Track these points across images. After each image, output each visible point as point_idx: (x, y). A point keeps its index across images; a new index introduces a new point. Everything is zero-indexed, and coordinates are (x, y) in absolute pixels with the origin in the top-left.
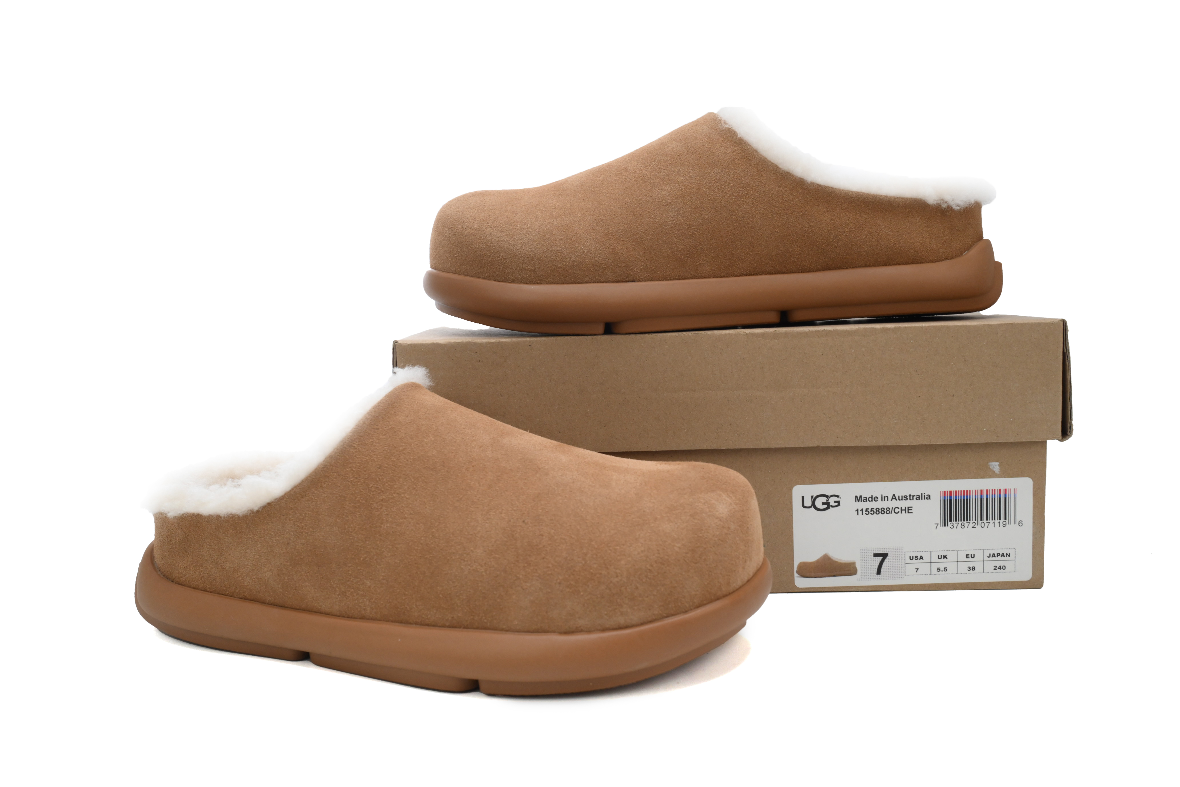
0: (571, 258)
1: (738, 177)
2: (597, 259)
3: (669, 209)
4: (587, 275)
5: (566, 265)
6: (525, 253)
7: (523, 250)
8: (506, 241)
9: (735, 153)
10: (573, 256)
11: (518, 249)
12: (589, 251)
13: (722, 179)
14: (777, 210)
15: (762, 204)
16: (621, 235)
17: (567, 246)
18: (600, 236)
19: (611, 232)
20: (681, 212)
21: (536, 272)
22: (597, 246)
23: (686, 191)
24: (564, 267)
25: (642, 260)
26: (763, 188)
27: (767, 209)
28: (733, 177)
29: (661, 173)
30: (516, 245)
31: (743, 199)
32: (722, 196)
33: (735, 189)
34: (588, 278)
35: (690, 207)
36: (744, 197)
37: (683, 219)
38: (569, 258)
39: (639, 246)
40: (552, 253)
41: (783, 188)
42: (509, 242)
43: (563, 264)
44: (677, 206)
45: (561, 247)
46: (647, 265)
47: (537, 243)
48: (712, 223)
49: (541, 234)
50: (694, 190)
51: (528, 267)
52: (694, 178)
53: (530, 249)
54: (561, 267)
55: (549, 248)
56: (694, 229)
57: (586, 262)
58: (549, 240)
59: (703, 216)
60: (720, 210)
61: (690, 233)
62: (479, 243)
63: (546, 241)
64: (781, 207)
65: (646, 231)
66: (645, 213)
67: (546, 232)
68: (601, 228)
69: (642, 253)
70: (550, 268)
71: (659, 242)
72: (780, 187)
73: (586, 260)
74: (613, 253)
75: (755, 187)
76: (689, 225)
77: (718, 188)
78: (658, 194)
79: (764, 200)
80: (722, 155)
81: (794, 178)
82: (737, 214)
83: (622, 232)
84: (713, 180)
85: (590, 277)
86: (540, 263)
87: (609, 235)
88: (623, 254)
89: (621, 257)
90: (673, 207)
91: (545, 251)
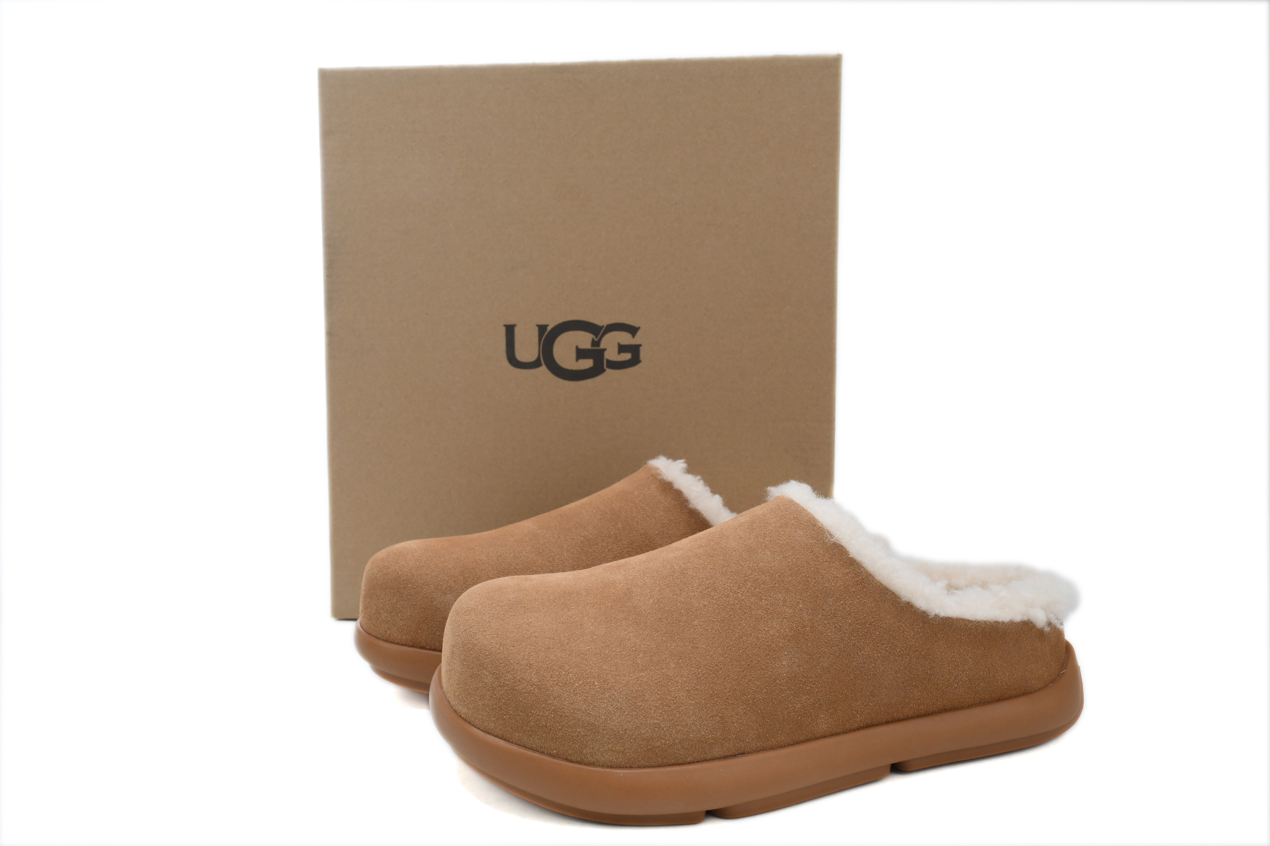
0: (671, 734)
1: (856, 611)
2: (703, 733)
3: (782, 656)
4: (690, 755)
5: (665, 744)
6: (612, 729)
7: (608, 725)
8: (584, 710)
9: (847, 577)
10: (674, 731)
11: (601, 723)
12: (693, 723)
13: (838, 614)
14: (899, 651)
15: (883, 644)
16: (729, 695)
17: (665, 717)
18: (705, 699)
19: (716, 692)
20: (796, 660)
21: (625, 753)
22: (702, 714)
23: (798, 630)
24: (663, 746)
25: (754, 728)
26: (882, 623)
27: (889, 650)
28: (850, 611)
29: (763, 601)
30: (599, 717)
31: (863, 640)
32: (840, 637)
33: (854, 627)
34: (691, 757)
35: (805, 652)
36: (864, 637)
37: (799, 670)
38: (669, 734)
39: (751, 709)
40: (647, 728)
41: (903, 623)
42: (588, 711)
43: (661, 742)
44: (790, 652)
45: (658, 720)
46: (759, 733)
47: (626, 713)
48: (832, 672)
49: (629, 700)
50: (807, 629)
51: (615, 747)
52: (805, 612)
53: (617, 724)
54: (659, 747)
55: (643, 722)
56: (812, 681)
57: (691, 738)
58: (642, 709)
59: (821, 664)
60: (840, 655)
61: (808, 688)
62: (543, 708)
63: (638, 710)
64: (903, 647)
65: (758, 688)
66: (754, 663)
67: (635, 695)
68: (704, 687)
69: (755, 719)
70: (645, 749)
71: (773, 703)
72: (900, 621)
73: (691, 736)
74: (722, 723)
75: (874, 623)
76: (807, 677)
77: (835, 627)
78: (765, 634)
79: (885, 640)
80: (833, 580)
81: (913, 610)
82: (859, 660)
83: (729, 692)
84: (828, 615)
85: (694, 756)
86: (631, 743)
87: (714, 696)
88: (733, 722)
89: (731, 727)
90: (786, 653)
91: (638, 725)
